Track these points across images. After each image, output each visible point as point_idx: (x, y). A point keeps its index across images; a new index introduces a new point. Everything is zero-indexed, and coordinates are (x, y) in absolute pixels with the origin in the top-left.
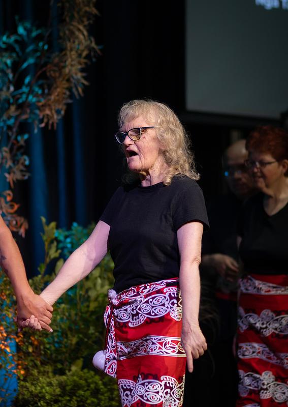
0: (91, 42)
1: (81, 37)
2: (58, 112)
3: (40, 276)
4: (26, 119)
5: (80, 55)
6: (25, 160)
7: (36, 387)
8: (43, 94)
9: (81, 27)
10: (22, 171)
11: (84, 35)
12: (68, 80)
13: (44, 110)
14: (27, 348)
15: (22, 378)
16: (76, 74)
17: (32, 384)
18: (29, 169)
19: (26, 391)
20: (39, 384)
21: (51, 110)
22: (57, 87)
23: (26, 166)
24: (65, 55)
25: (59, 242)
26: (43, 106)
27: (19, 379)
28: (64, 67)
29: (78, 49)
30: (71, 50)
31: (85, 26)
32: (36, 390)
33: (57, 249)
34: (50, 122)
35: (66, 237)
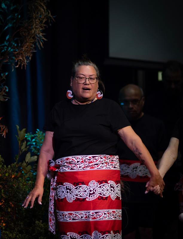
0: (49, 13)
1: (42, 10)
2: (27, 58)
3: (15, 163)
4: (7, 62)
5: (41, 22)
6: (6, 89)
7: (13, 234)
8: (17, 47)
9: (42, 4)
10: (4, 95)
11: (44, 9)
12: (34, 38)
13: (18, 57)
14: (7, 209)
15: (4, 228)
16: (39, 34)
17: (11, 232)
18: (8, 94)
19: (6, 236)
20: (15, 232)
21: (23, 57)
22: (27, 42)
23: (6, 93)
24: (32, 21)
25: (28, 141)
26: (17, 54)
27: (2, 229)
28: (31, 29)
29: (40, 18)
30: (36, 18)
31: (44, 3)
32: (13, 236)
33: (26, 146)
34: (22, 64)
35: (32, 138)
